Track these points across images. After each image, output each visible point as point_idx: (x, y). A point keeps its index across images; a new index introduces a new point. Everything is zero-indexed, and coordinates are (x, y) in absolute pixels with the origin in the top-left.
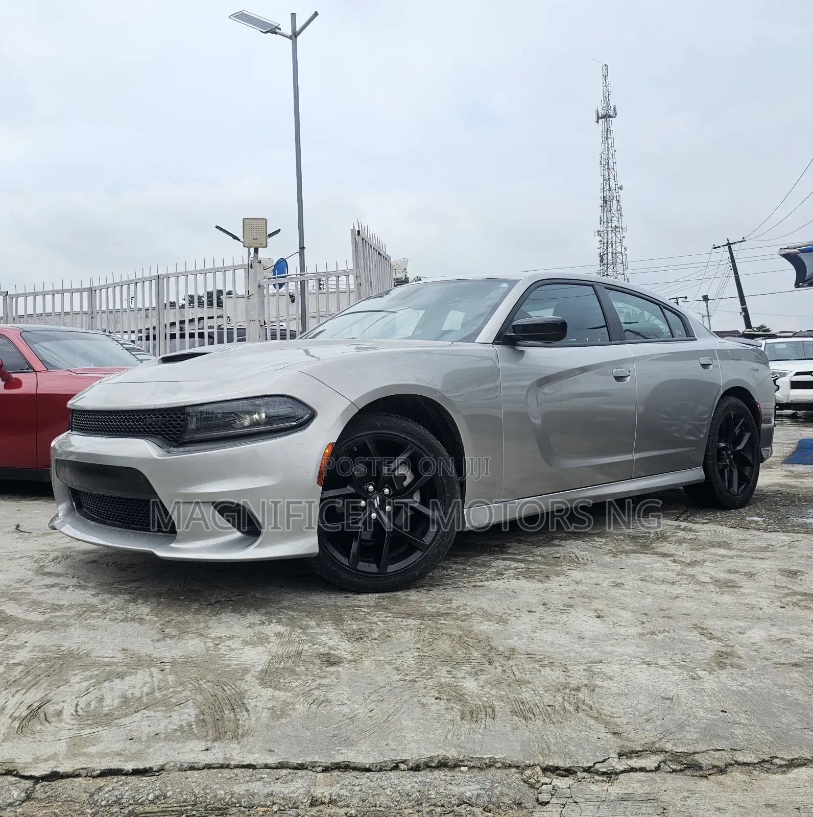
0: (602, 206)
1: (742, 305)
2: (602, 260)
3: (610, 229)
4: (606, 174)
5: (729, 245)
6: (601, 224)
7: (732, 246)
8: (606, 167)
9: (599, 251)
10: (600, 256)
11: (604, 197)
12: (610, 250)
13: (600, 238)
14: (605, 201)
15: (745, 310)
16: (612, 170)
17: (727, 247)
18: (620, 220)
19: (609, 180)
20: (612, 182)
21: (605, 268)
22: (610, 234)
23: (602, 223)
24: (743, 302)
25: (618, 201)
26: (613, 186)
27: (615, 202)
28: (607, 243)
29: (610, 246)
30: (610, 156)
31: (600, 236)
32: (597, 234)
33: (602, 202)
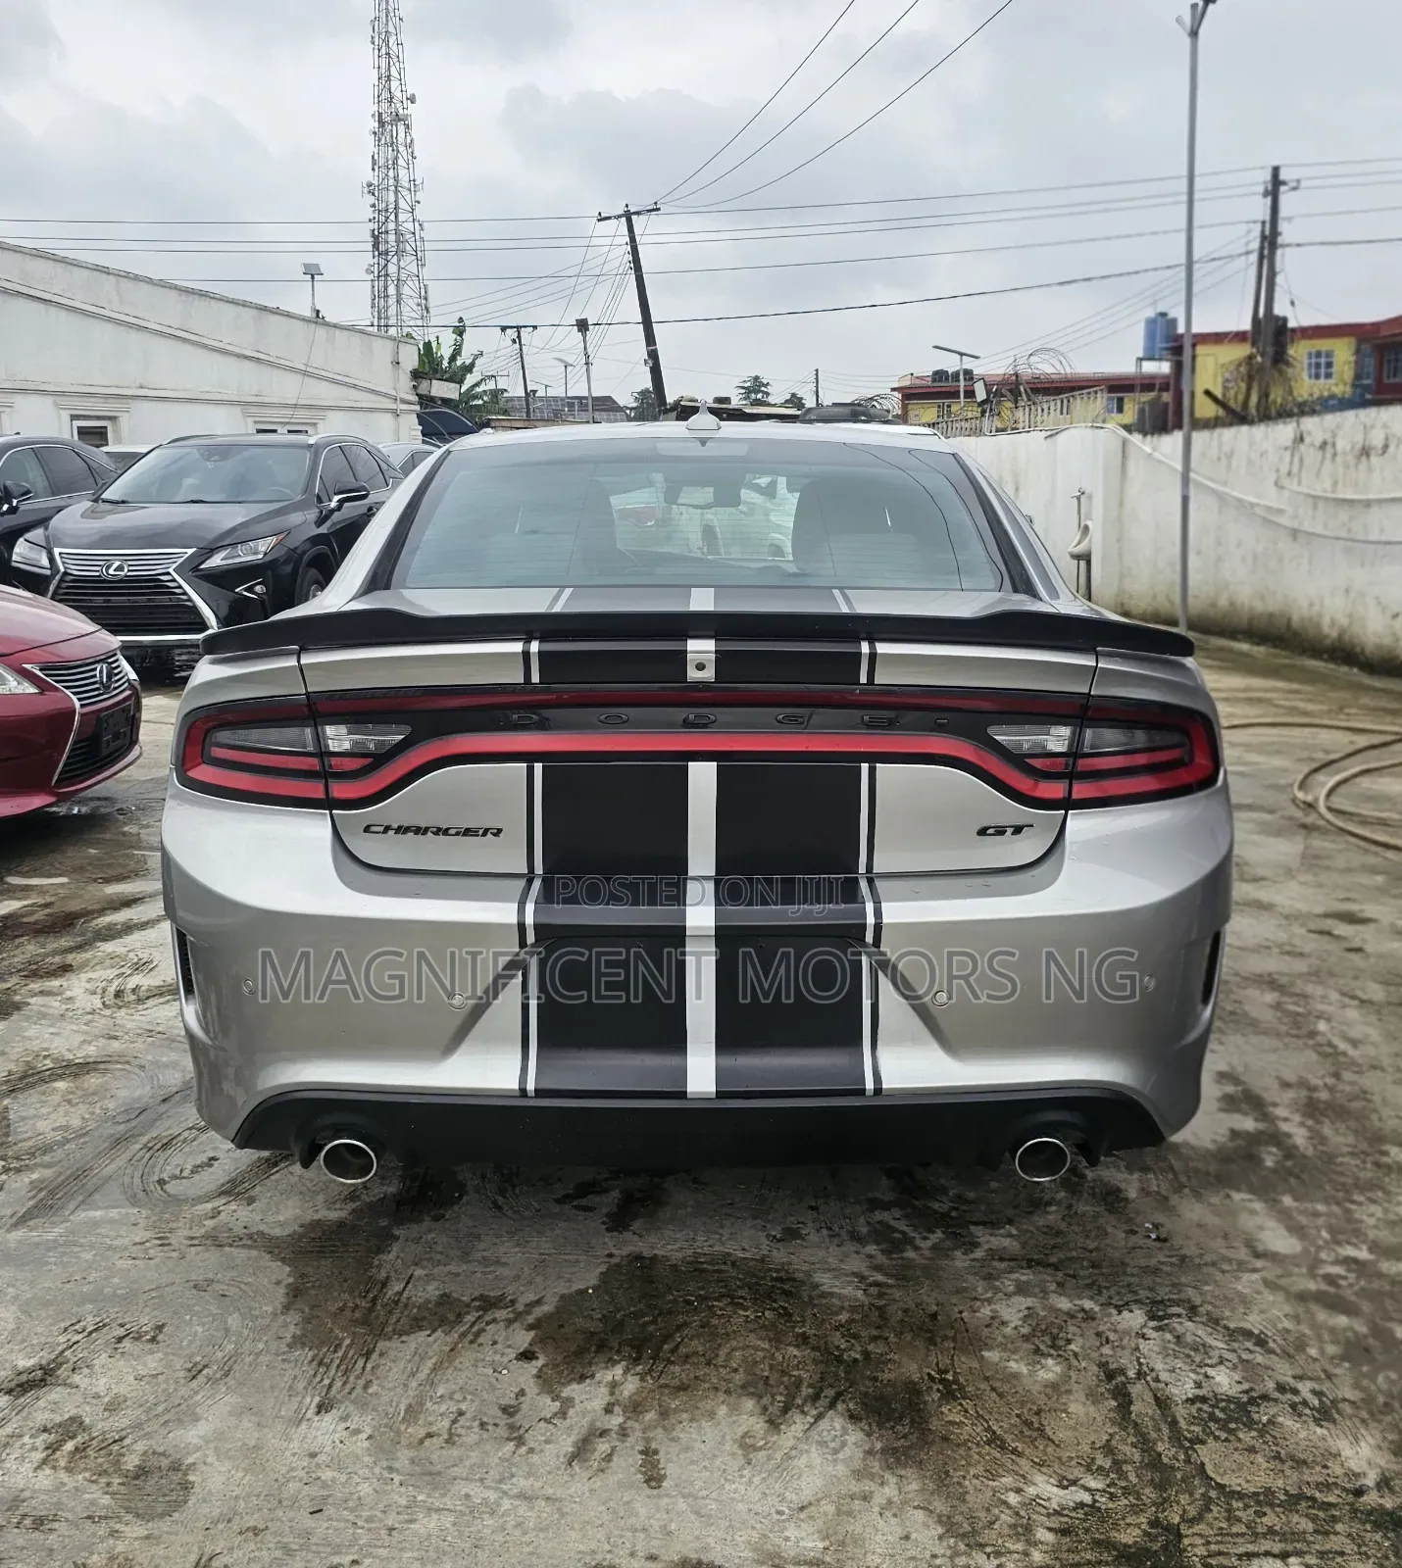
0: (375, 133)
1: (648, 345)
2: (376, 246)
3: (391, 182)
4: (383, 65)
5: (628, 216)
6: (373, 169)
7: (634, 217)
8: (383, 51)
9: (371, 226)
10: (373, 236)
11: (380, 114)
12: (391, 226)
13: (372, 200)
14: (381, 123)
15: (653, 356)
16: (395, 60)
17: (624, 219)
18: (411, 166)
19: (389, 77)
20: (394, 84)
21: (382, 262)
22: (392, 194)
23: (376, 168)
24: (650, 338)
25: (408, 127)
26: (398, 94)
27: (401, 128)
28: (387, 211)
29: (392, 217)
30: (391, 29)
31: (373, 194)
32: (366, 190)
33: (376, 125)
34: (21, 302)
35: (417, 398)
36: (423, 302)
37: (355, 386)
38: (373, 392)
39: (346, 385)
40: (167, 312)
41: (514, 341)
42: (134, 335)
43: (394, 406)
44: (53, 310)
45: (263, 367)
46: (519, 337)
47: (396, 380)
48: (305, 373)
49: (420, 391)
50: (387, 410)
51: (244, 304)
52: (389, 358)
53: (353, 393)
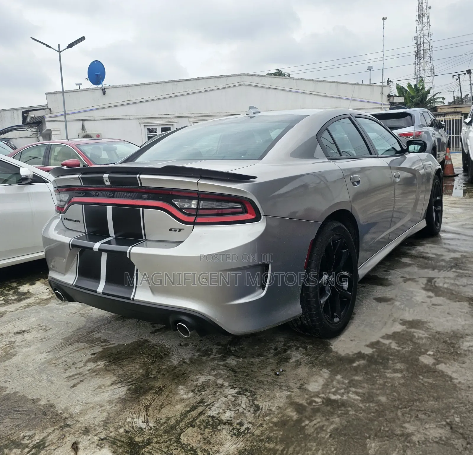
0: (417, 21)
2: (416, 55)
3: (422, 35)
6: (416, 32)
9: (415, 50)
10: (416, 53)
11: (419, 15)
12: (422, 48)
13: (415, 41)
14: (419, 17)
18: (429, 29)
19: (422, 3)
20: (424, 4)
21: (418, 60)
22: (422, 38)
25: (428, 17)
26: (425, 7)
27: (426, 18)
28: (420, 44)
29: (422, 45)
32: (414, 39)
33: (418, 18)
34: (271, 90)
35: (389, 103)
36: (432, 71)
37: (368, 102)
38: (374, 103)
39: (365, 102)
40: (311, 87)
41: (457, 79)
42: (300, 95)
43: (381, 106)
44: (279, 91)
45: (338, 100)
46: (459, 78)
47: (382, 98)
48: (351, 100)
49: (390, 101)
50: (378, 108)
51: (333, 82)
52: (380, 92)
53: (367, 104)
